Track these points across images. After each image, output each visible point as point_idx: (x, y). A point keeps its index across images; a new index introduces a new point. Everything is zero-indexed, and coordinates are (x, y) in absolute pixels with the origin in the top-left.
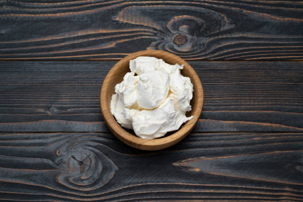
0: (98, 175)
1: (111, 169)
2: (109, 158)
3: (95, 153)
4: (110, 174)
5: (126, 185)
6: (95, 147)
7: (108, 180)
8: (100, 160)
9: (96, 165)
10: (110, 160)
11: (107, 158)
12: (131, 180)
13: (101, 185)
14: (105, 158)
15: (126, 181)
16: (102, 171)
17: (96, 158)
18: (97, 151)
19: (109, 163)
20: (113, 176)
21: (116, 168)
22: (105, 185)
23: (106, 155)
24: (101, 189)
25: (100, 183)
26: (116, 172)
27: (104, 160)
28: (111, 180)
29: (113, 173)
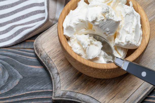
0: (4, 82)
1: (16, 77)
2: (15, 69)
3: (3, 64)
4: (15, 82)
5: (29, 91)
6: (4, 60)
7: (13, 87)
8: (7, 70)
9: (3, 74)
10: (15, 70)
11: (13, 68)
12: (33, 87)
13: (6, 90)
14: (11, 69)
15: (29, 87)
16: (8, 79)
17: (3, 68)
18: (5, 63)
19: (15, 73)
20: (17, 83)
21: (21, 77)
22: (9, 91)
23: (12, 66)
24: (6, 94)
25: (6, 88)
26: (21, 80)
27: (11, 70)
28: (15, 86)
29: (18, 81)
